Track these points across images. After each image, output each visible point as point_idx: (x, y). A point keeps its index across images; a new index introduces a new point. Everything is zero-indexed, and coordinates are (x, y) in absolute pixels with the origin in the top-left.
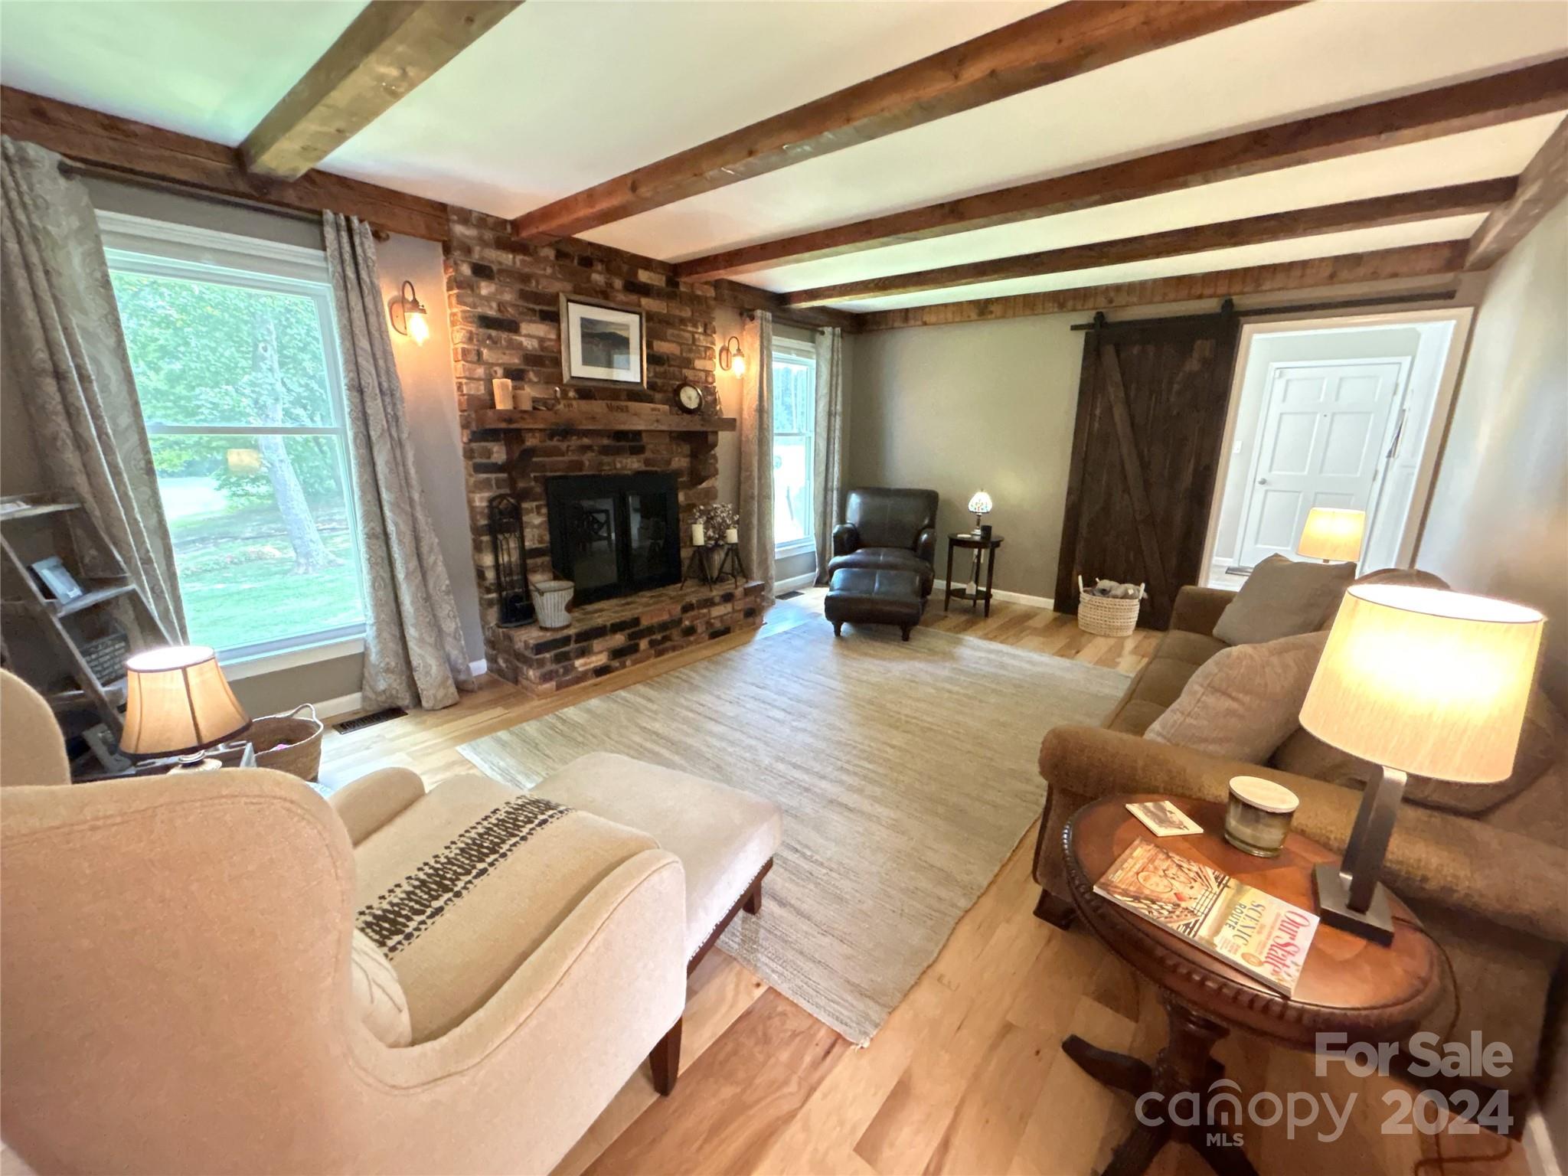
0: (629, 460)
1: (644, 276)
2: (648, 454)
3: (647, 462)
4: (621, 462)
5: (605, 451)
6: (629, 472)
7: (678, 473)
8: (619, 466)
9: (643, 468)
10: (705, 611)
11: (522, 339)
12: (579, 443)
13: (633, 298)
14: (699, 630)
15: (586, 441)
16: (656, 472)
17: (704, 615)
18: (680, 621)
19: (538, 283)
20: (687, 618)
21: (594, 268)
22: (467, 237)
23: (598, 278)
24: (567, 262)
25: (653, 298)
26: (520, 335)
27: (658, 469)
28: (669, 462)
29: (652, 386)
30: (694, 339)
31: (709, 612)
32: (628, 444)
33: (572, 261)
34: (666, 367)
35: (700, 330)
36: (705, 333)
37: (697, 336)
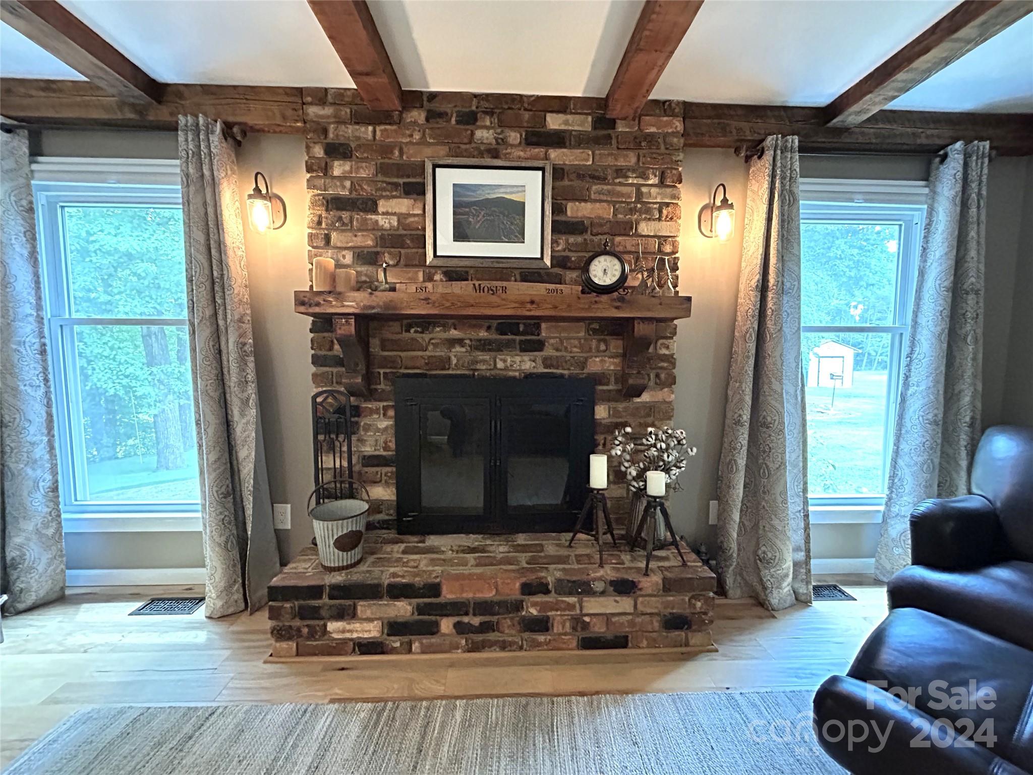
0: (518, 359)
1: (554, 122)
2: (549, 351)
3: (547, 362)
4: (505, 361)
5: (483, 345)
6: (517, 374)
7: (598, 379)
8: (500, 365)
9: (542, 370)
10: (572, 600)
11: (379, 218)
12: (445, 335)
13: (539, 151)
14: (557, 628)
15: (454, 333)
16: (562, 376)
17: (571, 607)
18: (518, 606)
19: (401, 153)
20: (534, 605)
21: (478, 123)
22: (322, 117)
23: (484, 135)
24: (442, 123)
25: (571, 147)
26: (378, 214)
27: (566, 372)
28: (583, 364)
29: (560, 262)
30: (639, 194)
31: (581, 603)
32: (518, 338)
33: (449, 121)
34: (588, 236)
35: (653, 180)
36: (662, 184)
37: (644, 190)
